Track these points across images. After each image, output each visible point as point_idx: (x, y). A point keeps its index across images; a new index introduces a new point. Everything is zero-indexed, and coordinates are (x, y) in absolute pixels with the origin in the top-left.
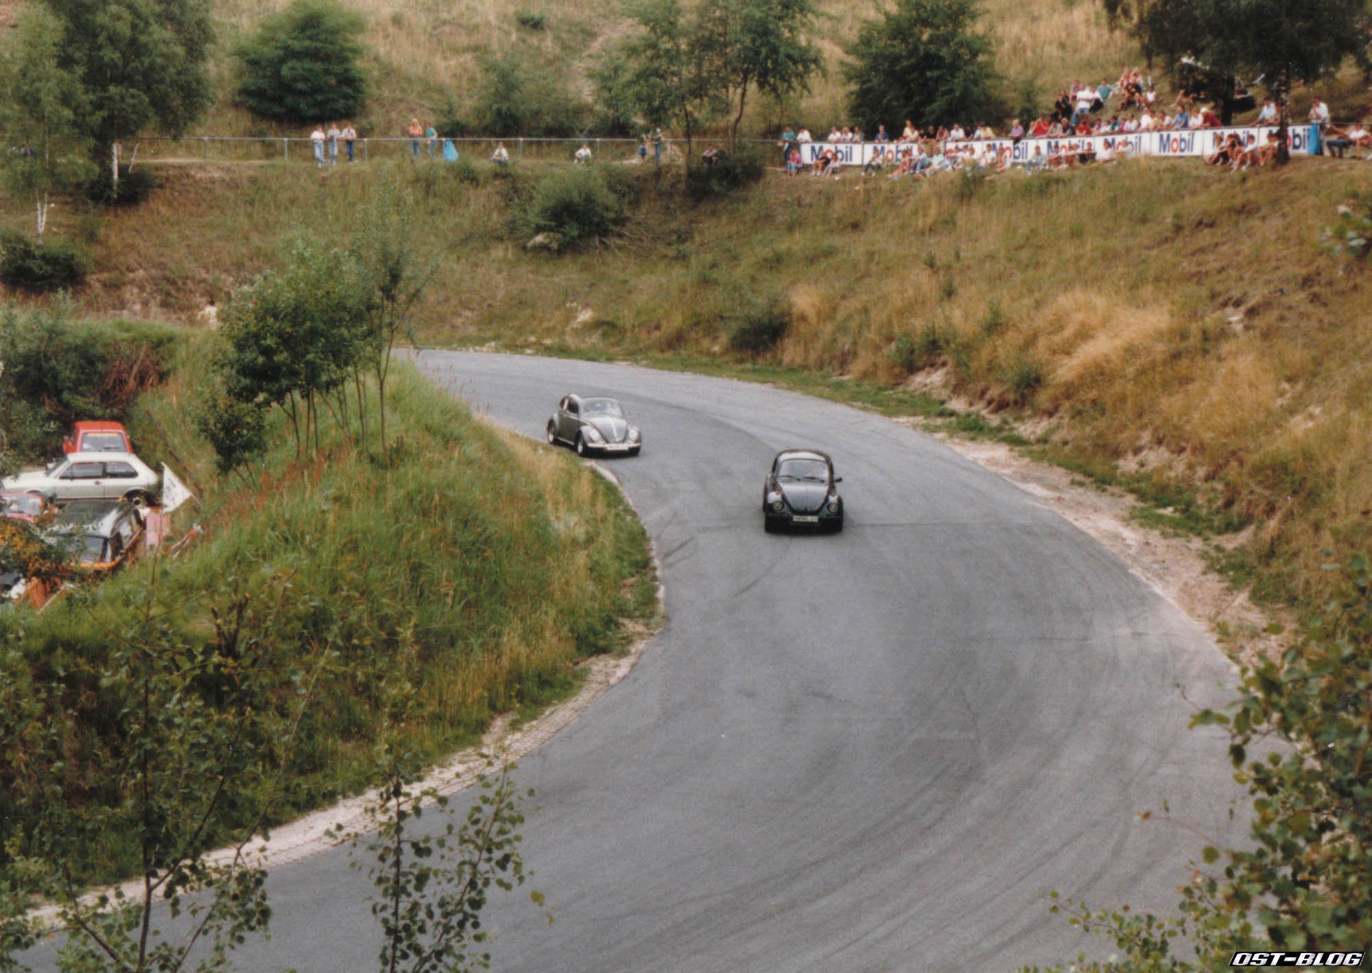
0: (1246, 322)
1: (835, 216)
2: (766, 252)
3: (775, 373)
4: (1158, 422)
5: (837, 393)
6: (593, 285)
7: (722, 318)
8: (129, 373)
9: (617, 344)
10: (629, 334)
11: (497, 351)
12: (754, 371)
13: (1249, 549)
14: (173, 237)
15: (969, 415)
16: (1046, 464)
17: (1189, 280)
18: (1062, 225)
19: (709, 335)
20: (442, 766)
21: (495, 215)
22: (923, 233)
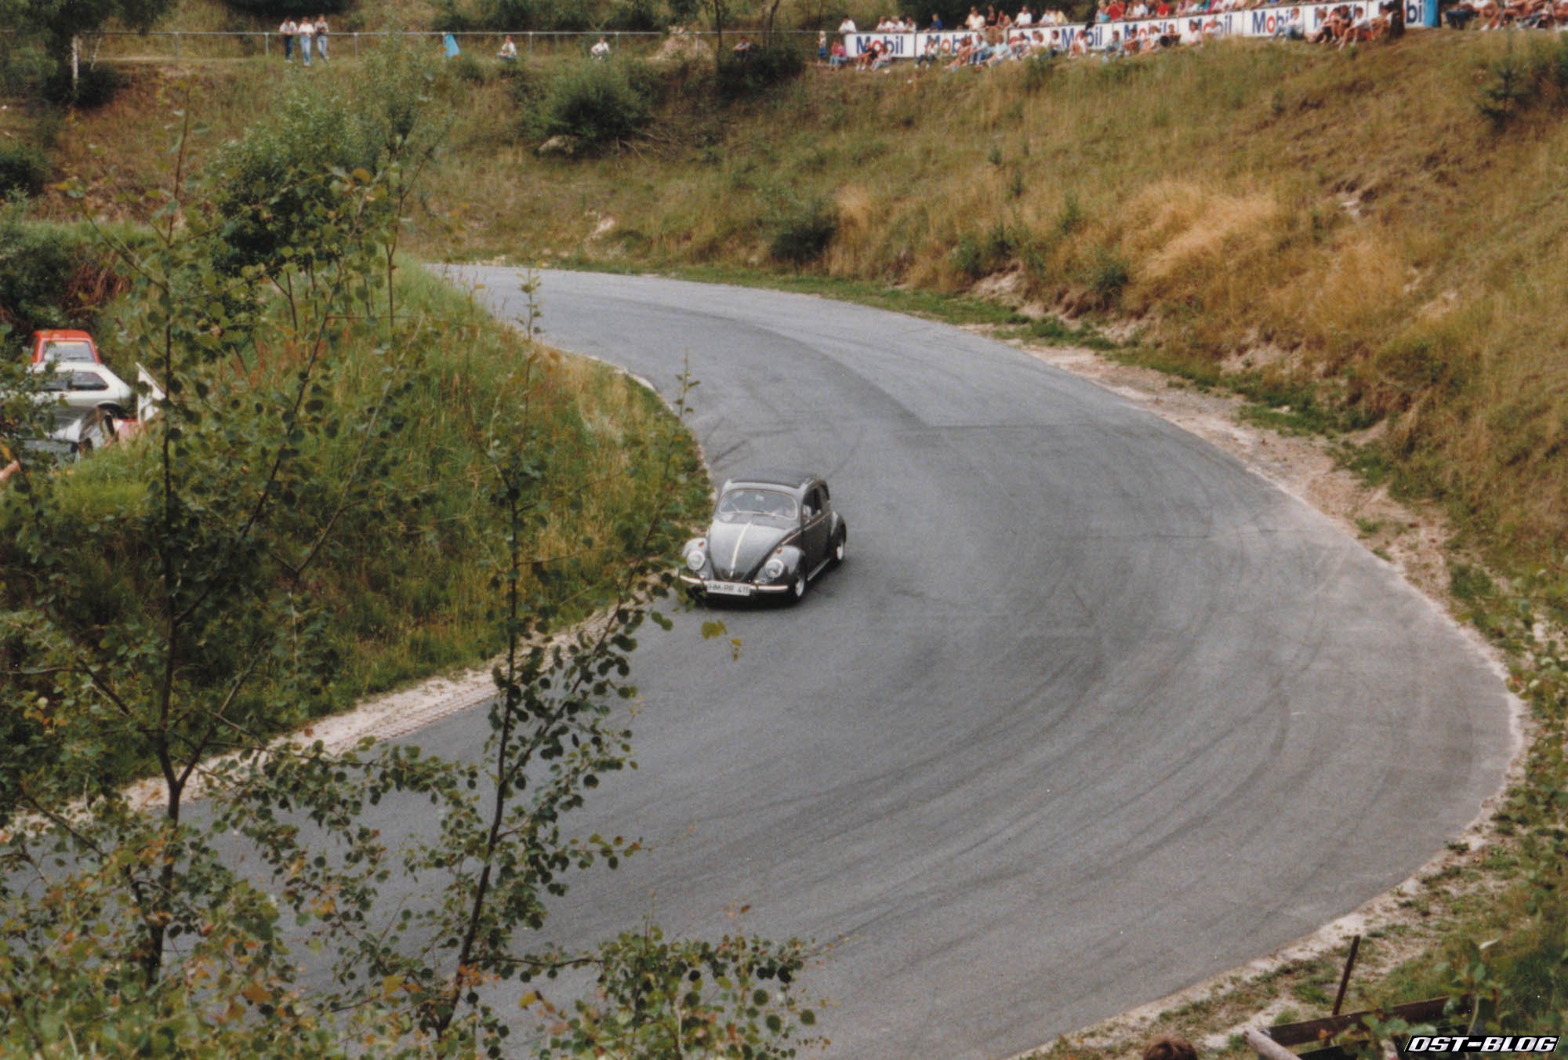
0: (1362, 206)
1: (886, 112)
2: (809, 153)
3: (821, 283)
4: (1267, 316)
5: (893, 302)
6: (613, 192)
7: (760, 223)
8: (95, 280)
9: (644, 256)
10: (655, 245)
11: (508, 264)
12: (798, 282)
13: (1384, 444)
14: (142, 141)
15: (1044, 321)
16: (1138, 368)
17: (1294, 166)
18: (1144, 115)
19: (745, 244)
20: (475, 669)
21: (502, 117)
22: (985, 128)
